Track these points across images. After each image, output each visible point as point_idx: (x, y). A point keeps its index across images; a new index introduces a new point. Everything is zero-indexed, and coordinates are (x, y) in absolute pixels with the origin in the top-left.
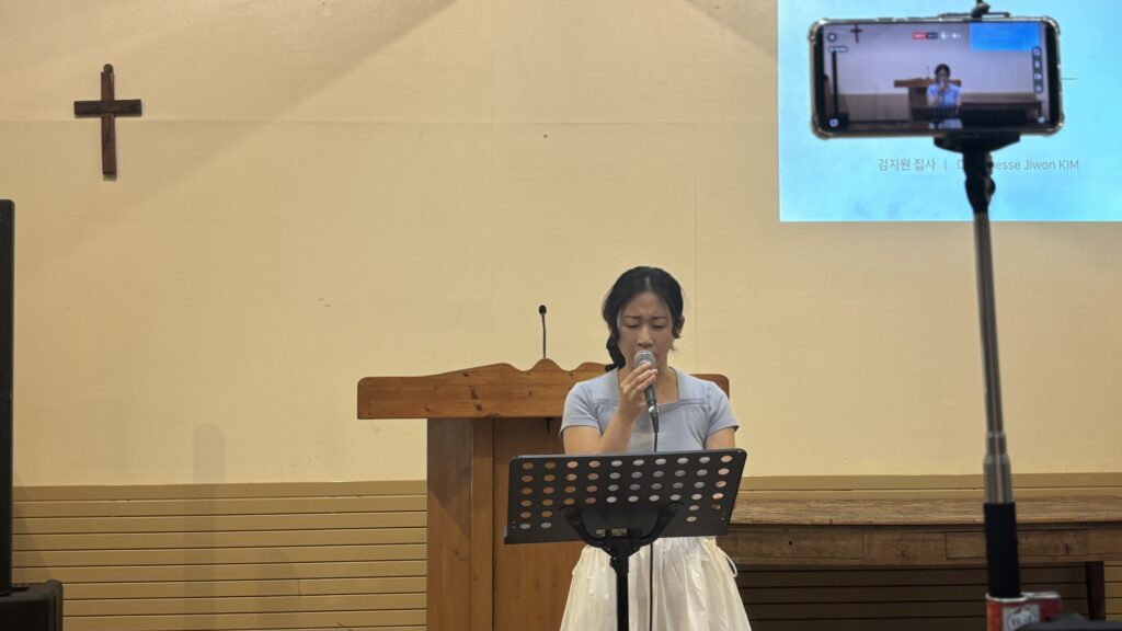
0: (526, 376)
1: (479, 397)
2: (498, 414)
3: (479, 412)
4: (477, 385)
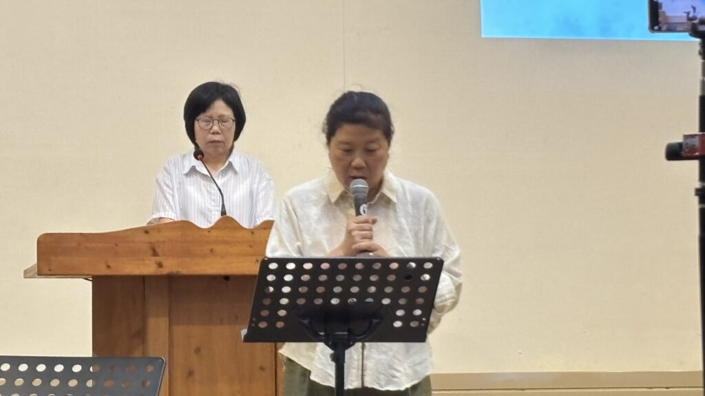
0: (206, 233)
1: (160, 254)
2: (179, 272)
3: (160, 269)
4: (158, 242)
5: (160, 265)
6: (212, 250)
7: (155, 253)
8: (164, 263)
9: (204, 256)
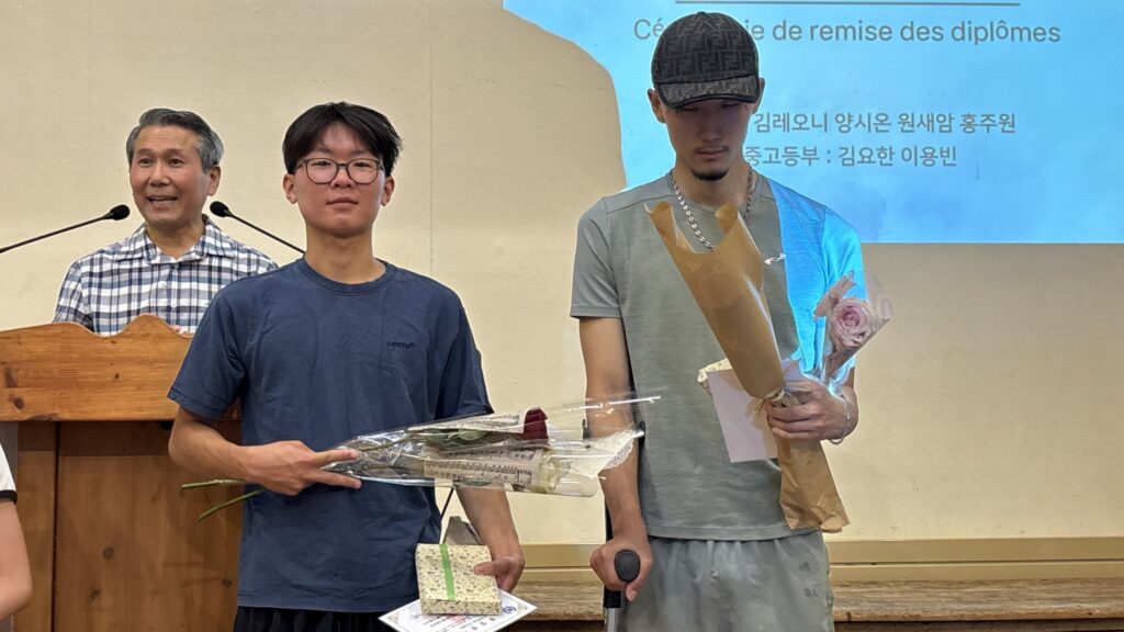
0: (111, 346)
1: (20, 384)
2: (55, 414)
3: (18, 411)
4: (17, 362)
5: (19, 403)
6: (117, 376)
7: (10, 382)
8: (27, 399)
9: (102, 386)
